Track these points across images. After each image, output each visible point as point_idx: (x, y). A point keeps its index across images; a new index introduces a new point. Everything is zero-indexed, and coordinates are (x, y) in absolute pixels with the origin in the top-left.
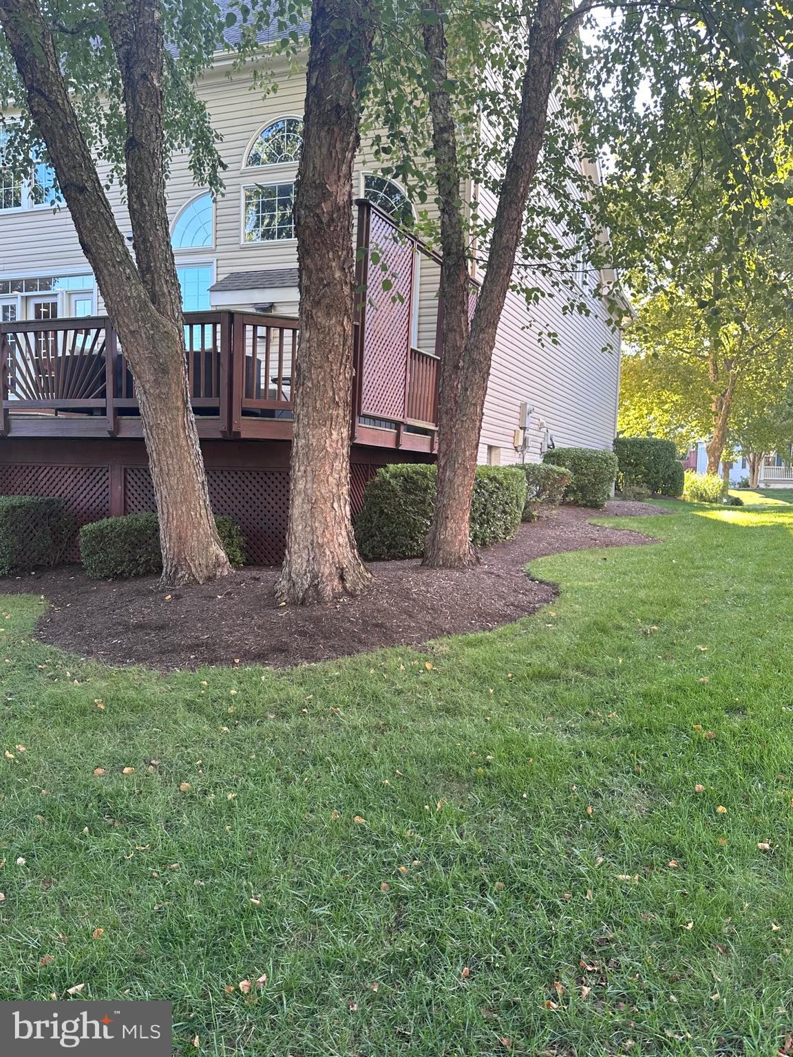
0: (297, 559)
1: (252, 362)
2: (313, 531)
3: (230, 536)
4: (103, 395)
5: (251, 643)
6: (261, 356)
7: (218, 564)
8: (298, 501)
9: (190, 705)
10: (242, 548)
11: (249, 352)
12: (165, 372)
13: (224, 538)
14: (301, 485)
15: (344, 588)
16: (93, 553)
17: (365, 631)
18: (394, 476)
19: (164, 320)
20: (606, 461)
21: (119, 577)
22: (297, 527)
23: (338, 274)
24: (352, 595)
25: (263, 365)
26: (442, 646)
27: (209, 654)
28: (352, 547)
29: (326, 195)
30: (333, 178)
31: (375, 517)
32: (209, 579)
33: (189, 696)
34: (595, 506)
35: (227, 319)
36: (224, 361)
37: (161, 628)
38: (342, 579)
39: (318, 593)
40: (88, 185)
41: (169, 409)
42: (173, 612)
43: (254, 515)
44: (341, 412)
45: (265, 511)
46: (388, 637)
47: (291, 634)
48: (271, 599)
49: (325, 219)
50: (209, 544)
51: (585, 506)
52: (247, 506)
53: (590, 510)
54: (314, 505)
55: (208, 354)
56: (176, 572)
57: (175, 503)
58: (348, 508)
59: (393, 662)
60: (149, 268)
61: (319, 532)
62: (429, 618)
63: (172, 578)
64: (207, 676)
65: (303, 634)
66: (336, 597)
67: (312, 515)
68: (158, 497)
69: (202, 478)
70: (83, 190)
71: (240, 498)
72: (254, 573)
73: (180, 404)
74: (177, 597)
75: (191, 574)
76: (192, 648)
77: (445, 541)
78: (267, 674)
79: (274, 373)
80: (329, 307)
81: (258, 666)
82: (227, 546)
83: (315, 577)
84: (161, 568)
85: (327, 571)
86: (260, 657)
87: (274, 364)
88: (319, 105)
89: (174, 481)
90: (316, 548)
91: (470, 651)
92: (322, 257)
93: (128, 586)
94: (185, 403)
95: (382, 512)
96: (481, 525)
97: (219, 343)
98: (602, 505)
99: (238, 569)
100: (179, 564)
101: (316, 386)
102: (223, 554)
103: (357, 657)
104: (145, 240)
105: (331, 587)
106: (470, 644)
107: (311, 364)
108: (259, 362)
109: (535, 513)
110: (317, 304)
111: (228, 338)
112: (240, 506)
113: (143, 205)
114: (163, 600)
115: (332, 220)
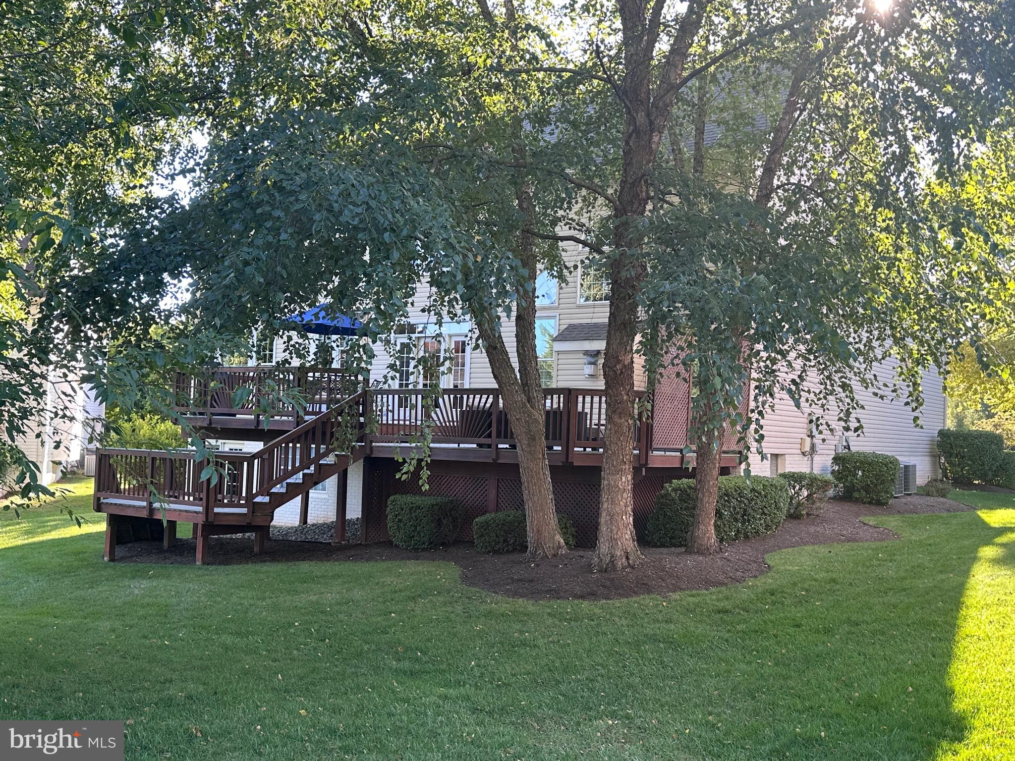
0: (603, 547)
1: (583, 415)
2: (612, 531)
3: (566, 528)
4: (489, 436)
5: (578, 590)
6: (587, 410)
7: (559, 547)
8: (604, 514)
9: (549, 614)
10: (573, 535)
11: (580, 409)
12: (534, 439)
13: (562, 529)
14: (605, 505)
15: (629, 563)
16: (482, 536)
17: (637, 587)
18: (675, 490)
19: (535, 412)
20: (886, 465)
21: (497, 552)
22: (603, 528)
23: (625, 397)
24: (633, 567)
25: (589, 416)
26: (676, 596)
27: (556, 594)
28: (634, 541)
29: (619, 361)
30: (622, 353)
31: (661, 517)
32: (554, 555)
33: (549, 611)
34: (880, 503)
35: (567, 392)
36: (565, 418)
37: (531, 581)
38: (627, 558)
39: (614, 565)
40: (498, 346)
41: (535, 459)
42: (537, 573)
43: (582, 513)
44: (627, 467)
45: (589, 511)
46: (649, 590)
47: (598, 587)
48: (589, 569)
49: (618, 372)
50: (555, 535)
51: (870, 503)
52: (577, 507)
53: (873, 507)
54: (612, 517)
55: (555, 412)
56: (536, 551)
57: (536, 511)
58: (631, 519)
59: (648, 601)
60: (527, 383)
61: (615, 532)
62: (674, 582)
63: (534, 554)
64: (555, 604)
65: (604, 586)
66: (624, 568)
67: (611, 523)
68: (526, 507)
69: (551, 496)
70: (495, 348)
71: (572, 501)
72: (581, 553)
73: (541, 456)
74: (537, 565)
75: (544, 552)
76: (547, 592)
77: (698, 537)
78: (585, 604)
79: (595, 421)
80: (620, 413)
81: (581, 601)
82: (564, 534)
83: (612, 556)
84: (527, 547)
85: (619, 554)
86: (582, 597)
87: (595, 417)
88: (615, 321)
89: (536, 498)
90: (613, 540)
91: (690, 599)
92: (617, 390)
93: (504, 558)
94: (543, 455)
95: (665, 515)
96: (743, 523)
97: (561, 405)
98: (887, 503)
99: (570, 549)
100: (539, 545)
101: (614, 453)
102: (562, 541)
103: (630, 599)
104: (525, 369)
105: (621, 563)
106: (693, 596)
107: (611, 442)
108: (587, 413)
109: (804, 512)
110: (614, 412)
111: (567, 402)
112: (572, 507)
113: (524, 351)
114: (530, 566)
115: (622, 373)
